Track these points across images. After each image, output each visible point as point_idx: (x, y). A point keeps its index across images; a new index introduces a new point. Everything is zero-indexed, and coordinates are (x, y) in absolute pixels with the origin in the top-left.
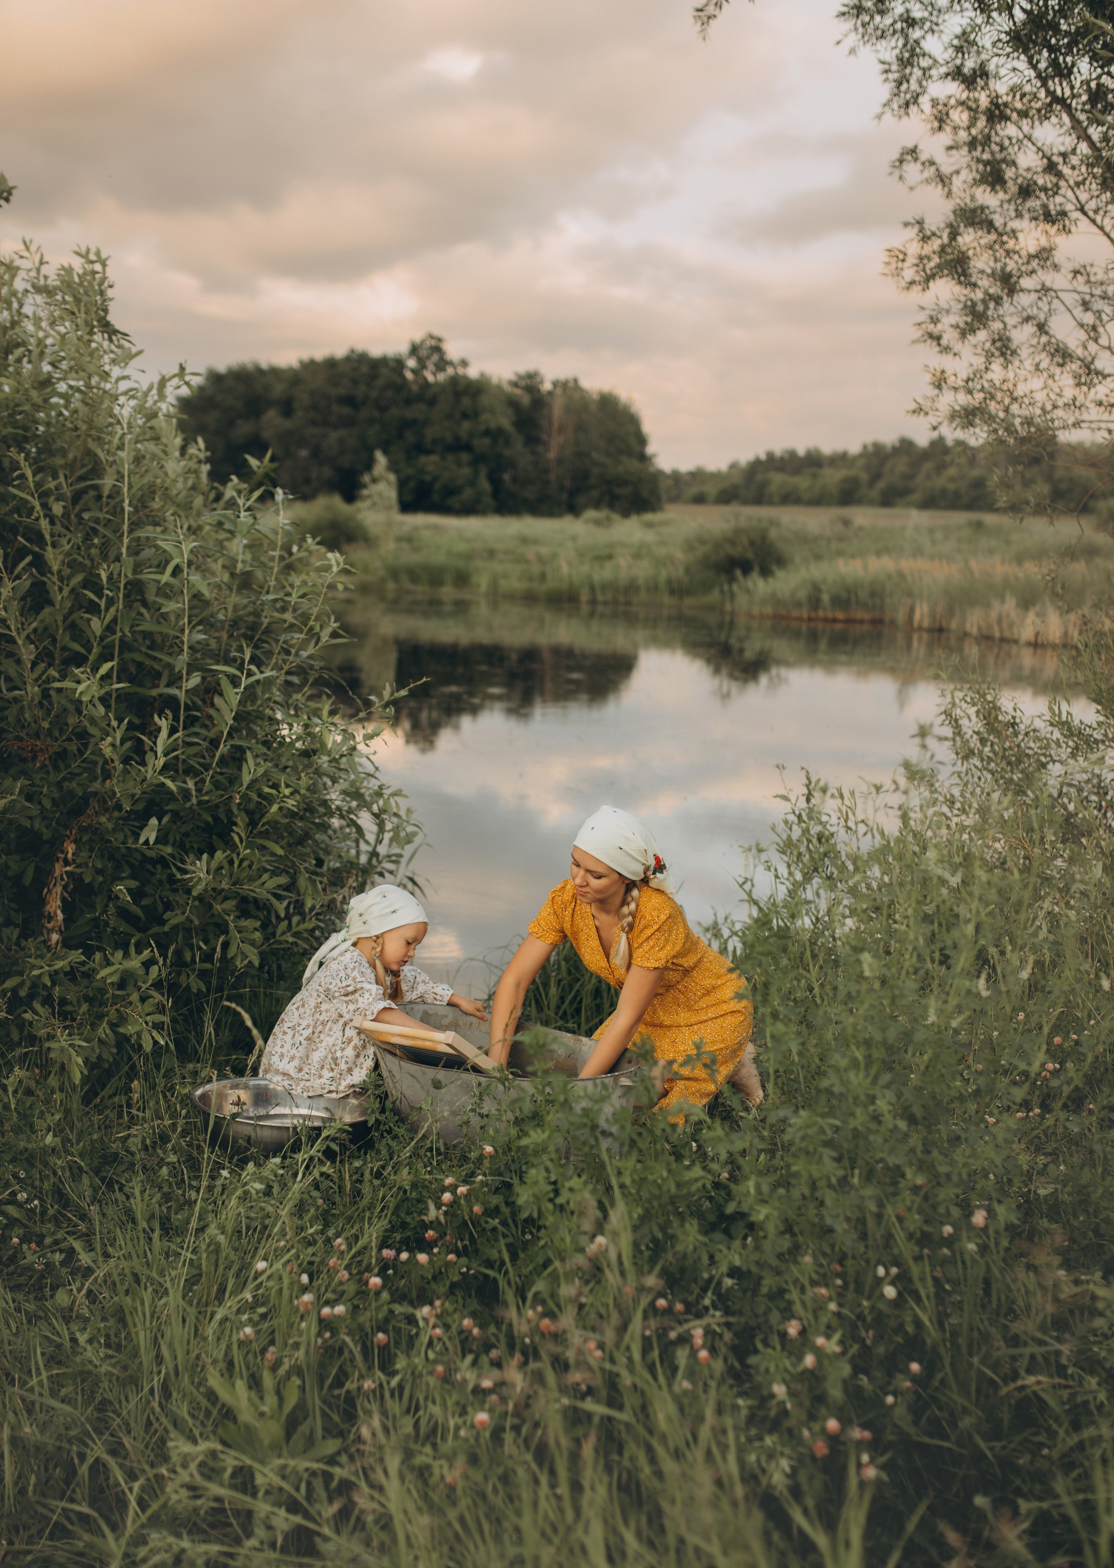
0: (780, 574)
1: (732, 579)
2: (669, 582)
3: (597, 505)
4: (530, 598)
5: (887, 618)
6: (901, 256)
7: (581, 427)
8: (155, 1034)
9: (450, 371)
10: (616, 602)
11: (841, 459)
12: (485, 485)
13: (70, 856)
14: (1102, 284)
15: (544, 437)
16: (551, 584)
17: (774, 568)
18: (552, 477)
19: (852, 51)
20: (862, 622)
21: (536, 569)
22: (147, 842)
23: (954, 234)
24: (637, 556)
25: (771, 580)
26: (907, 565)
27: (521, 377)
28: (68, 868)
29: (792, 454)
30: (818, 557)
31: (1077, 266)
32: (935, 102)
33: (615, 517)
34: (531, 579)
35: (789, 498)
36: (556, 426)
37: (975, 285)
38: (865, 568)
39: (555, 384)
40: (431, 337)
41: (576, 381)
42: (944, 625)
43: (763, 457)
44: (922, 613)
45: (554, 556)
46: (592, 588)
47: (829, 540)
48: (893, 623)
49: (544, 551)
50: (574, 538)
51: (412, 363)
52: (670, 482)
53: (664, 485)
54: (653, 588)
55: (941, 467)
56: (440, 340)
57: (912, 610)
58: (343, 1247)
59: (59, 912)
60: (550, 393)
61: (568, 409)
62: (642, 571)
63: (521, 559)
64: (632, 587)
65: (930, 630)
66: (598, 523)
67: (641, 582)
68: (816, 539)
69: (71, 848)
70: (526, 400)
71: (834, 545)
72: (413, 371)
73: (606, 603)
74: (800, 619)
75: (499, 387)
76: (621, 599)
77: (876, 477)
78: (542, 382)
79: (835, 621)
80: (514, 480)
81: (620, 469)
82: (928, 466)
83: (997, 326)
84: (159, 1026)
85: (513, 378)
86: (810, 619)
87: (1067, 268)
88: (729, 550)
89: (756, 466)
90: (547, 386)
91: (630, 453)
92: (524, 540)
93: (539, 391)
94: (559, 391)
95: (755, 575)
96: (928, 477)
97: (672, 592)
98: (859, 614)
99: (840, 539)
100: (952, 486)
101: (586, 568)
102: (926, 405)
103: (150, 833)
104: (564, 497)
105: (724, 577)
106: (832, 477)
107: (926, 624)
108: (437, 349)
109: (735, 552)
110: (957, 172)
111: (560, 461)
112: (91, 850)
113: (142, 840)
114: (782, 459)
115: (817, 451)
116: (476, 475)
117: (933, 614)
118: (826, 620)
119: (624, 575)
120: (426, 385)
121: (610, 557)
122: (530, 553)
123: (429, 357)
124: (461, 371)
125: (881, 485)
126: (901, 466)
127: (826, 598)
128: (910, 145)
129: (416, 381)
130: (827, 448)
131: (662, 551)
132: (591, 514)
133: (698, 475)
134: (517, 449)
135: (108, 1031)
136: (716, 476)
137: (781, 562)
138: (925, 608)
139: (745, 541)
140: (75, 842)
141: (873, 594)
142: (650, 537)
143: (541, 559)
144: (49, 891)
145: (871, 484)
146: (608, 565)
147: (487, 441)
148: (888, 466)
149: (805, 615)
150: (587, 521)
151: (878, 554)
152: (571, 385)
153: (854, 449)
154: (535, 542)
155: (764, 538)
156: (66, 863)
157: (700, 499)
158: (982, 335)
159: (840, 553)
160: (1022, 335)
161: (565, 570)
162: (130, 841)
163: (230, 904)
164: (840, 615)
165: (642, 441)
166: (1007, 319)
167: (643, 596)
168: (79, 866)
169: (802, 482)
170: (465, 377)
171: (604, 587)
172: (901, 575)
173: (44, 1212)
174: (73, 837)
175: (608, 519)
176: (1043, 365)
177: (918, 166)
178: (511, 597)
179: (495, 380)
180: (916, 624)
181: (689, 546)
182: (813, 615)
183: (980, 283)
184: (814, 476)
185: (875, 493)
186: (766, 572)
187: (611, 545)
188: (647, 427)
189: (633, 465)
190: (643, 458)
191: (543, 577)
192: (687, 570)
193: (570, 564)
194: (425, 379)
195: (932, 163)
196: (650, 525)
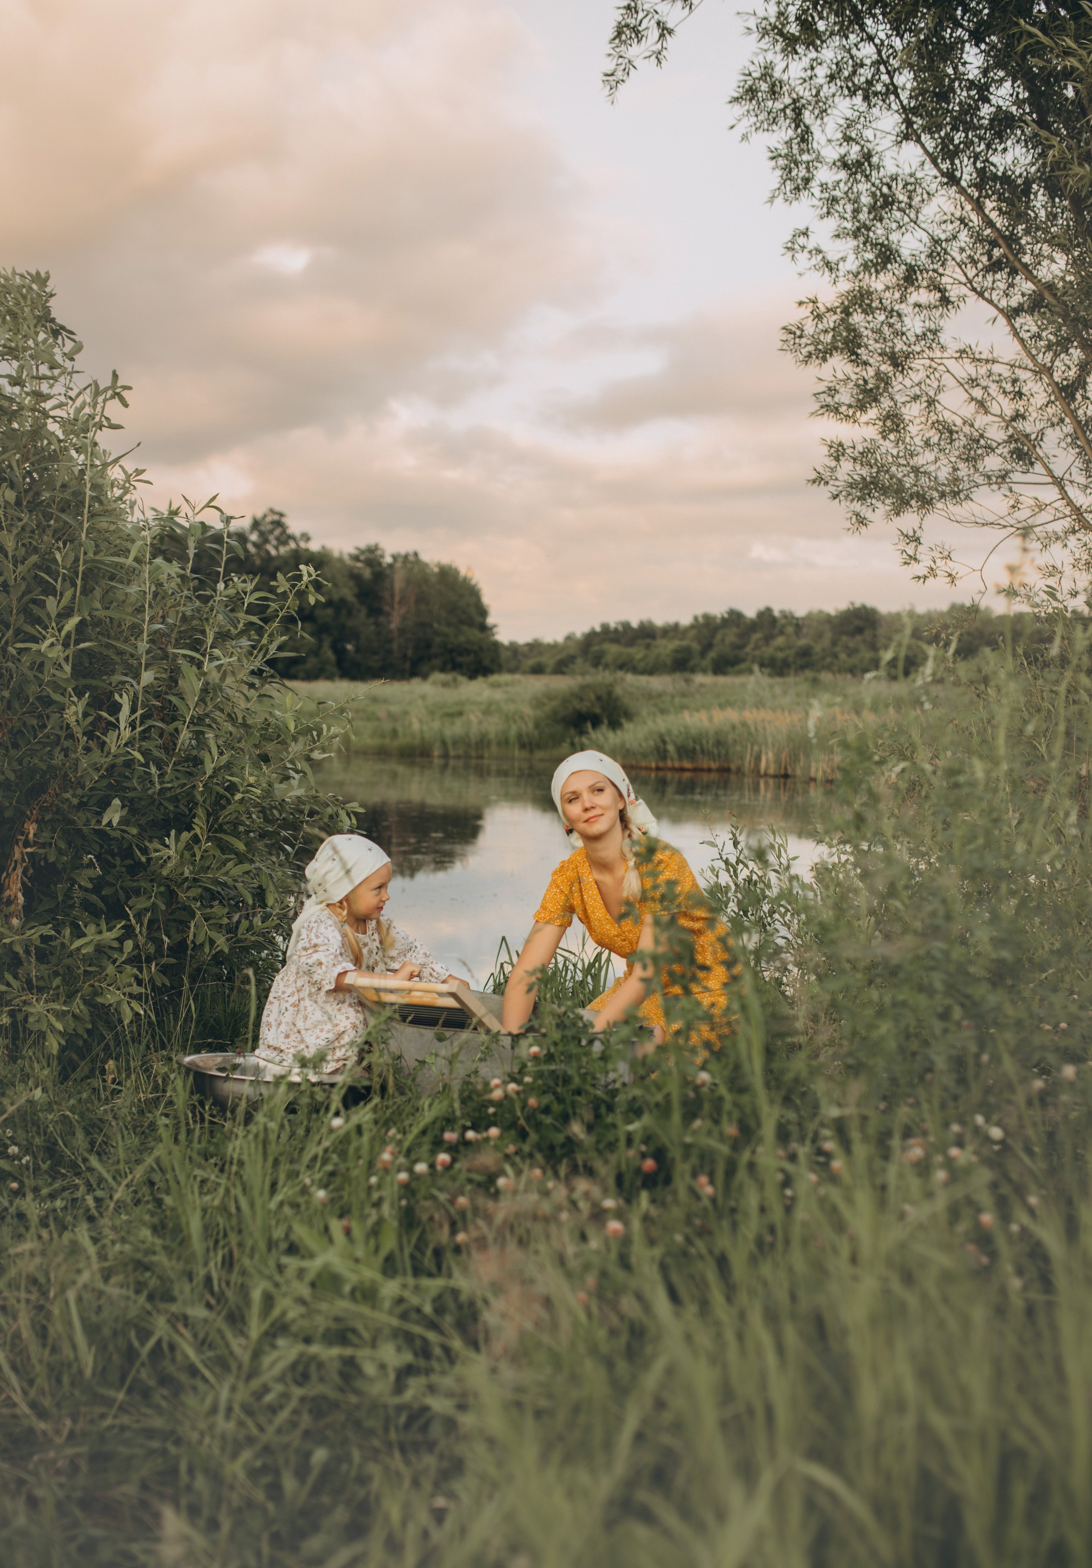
0: (628, 726)
1: (582, 733)
2: (519, 736)
3: (443, 670)
4: (382, 754)
5: (733, 767)
6: (798, 333)
7: (421, 599)
8: (134, 1004)
9: (292, 545)
10: (467, 756)
11: (672, 631)
12: (330, 655)
13: (31, 836)
14: (987, 361)
15: (387, 608)
16: (402, 740)
17: (623, 721)
18: (395, 646)
19: (745, 137)
20: (709, 770)
21: (388, 726)
22: (110, 823)
23: (847, 312)
24: (487, 712)
25: (619, 732)
26: (750, 716)
27: (362, 552)
28: (29, 850)
29: (626, 626)
30: (663, 711)
31: (963, 347)
32: (824, 187)
33: (461, 679)
34: (382, 736)
35: (626, 665)
36: (397, 598)
37: (866, 363)
38: (710, 719)
39: (395, 557)
40: (272, 511)
41: (416, 554)
42: (790, 771)
43: (598, 629)
44: (768, 761)
45: (406, 713)
46: (444, 743)
47: (673, 697)
48: (739, 771)
49: (394, 709)
50: (423, 697)
51: (254, 537)
52: (509, 654)
53: (504, 655)
54: (504, 742)
55: (768, 639)
56: (281, 515)
57: (758, 758)
58: (399, 1136)
59: (20, 895)
60: (391, 566)
61: (408, 582)
62: (493, 726)
63: (371, 717)
64: (483, 742)
65: (775, 776)
66: (445, 685)
67: (492, 736)
68: (660, 695)
69: (32, 829)
70: (367, 573)
71: (677, 700)
72: (255, 545)
73: (458, 757)
74: (648, 769)
75: (340, 560)
76: (473, 753)
77: (708, 647)
78: (382, 556)
79: (682, 770)
80: (358, 650)
81: (462, 639)
82: (756, 636)
83: (886, 403)
84: (138, 998)
85: (354, 552)
86: (658, 769)
87: (953, 348)
88: (577, 705)
89: (591, 638)
90: (388, 560)
91: (471, 623)
92: (375, 700)
93: (380, 564)
94: (398, 565)
95: (604, 728)
96: (757, 647)
97: (523, 746)
98: (705, 763)
99: (684, 695)
100: (780, 655)
101: (436, 725)
102: (826, 475)
103: (114, 815)
104: (408, 666)
105: (572, 731)
106: (666, 648)
107: (771, 771)
108: (278, 524)
109: (583, 707)
110: (843, 259)
111: (402, 631)
112: (54, 831)
113: (105, 821)
114: (616, 630)
115: (650, 623)
116: (320, 646)
117: (778, 761)
118: (674, 769)
119: (474, 732)
120: (269, 558)
121: (460, 714)
122: (381, 711)
123: (271, 532)
124: (303, 545)
125: (712, 654)
126: (731, 636)
127: (671, 748)
128: (802, 227)
129: (258, 554)
130: (659, 621)
131: (511, 708)
132: (438, 676)
133: (535, 647)
134: (361, 620)
135: (82, 1007)
136: (554, 647)
137: (629, 716)
138: (771, 755)
139: (592, 697)
140: (37, 821)
141: (719, 743)
142: (498, 695)
143: (392, 717)
144: (8, 875)
145: (703, 653)
146: (458, 722)
147: (330, 611)
148: (719, 637)
149: (653, 765)
150: (434, 683)
151: (722, 707)
152: (412, 558)
153: (685, 620)
154: (386, 701)
155: (610, 693)
156: (27, 844)
157: (538, 670)
158: (873, 413)
159: (683, 707)
160: (913, 412)
161: (416, 726)
162: (93, 822)
163: (195, 892)
164: (687, 765)
165: (483, 612)
166: (897, 397)
167: (494, 749)
168: (43, 845)
169: (637, 652)
170: (307, 550)
171: (455, 743)
172: (744, 724)
173: (37, 1168)
174: (34, 817)
175: (455, 680)
176: (932, 441)
177: (806, 254)
178: (364, 753)
179: (336, 554)
180: (762, 771)
181: (538, 703)
182: (661, 764)
183: (871, 361)
184: (648, 647)
185: (706, 662)
186: (615, 725)
187: (461, 703)
188: (487, 599)
189: (474, 634)
190: (484, 628)
191: (394, 733)
192: (537, 725)
193: (421, 721)
194: (268, 552)
195: (819, 251)
196: (496, 686)
